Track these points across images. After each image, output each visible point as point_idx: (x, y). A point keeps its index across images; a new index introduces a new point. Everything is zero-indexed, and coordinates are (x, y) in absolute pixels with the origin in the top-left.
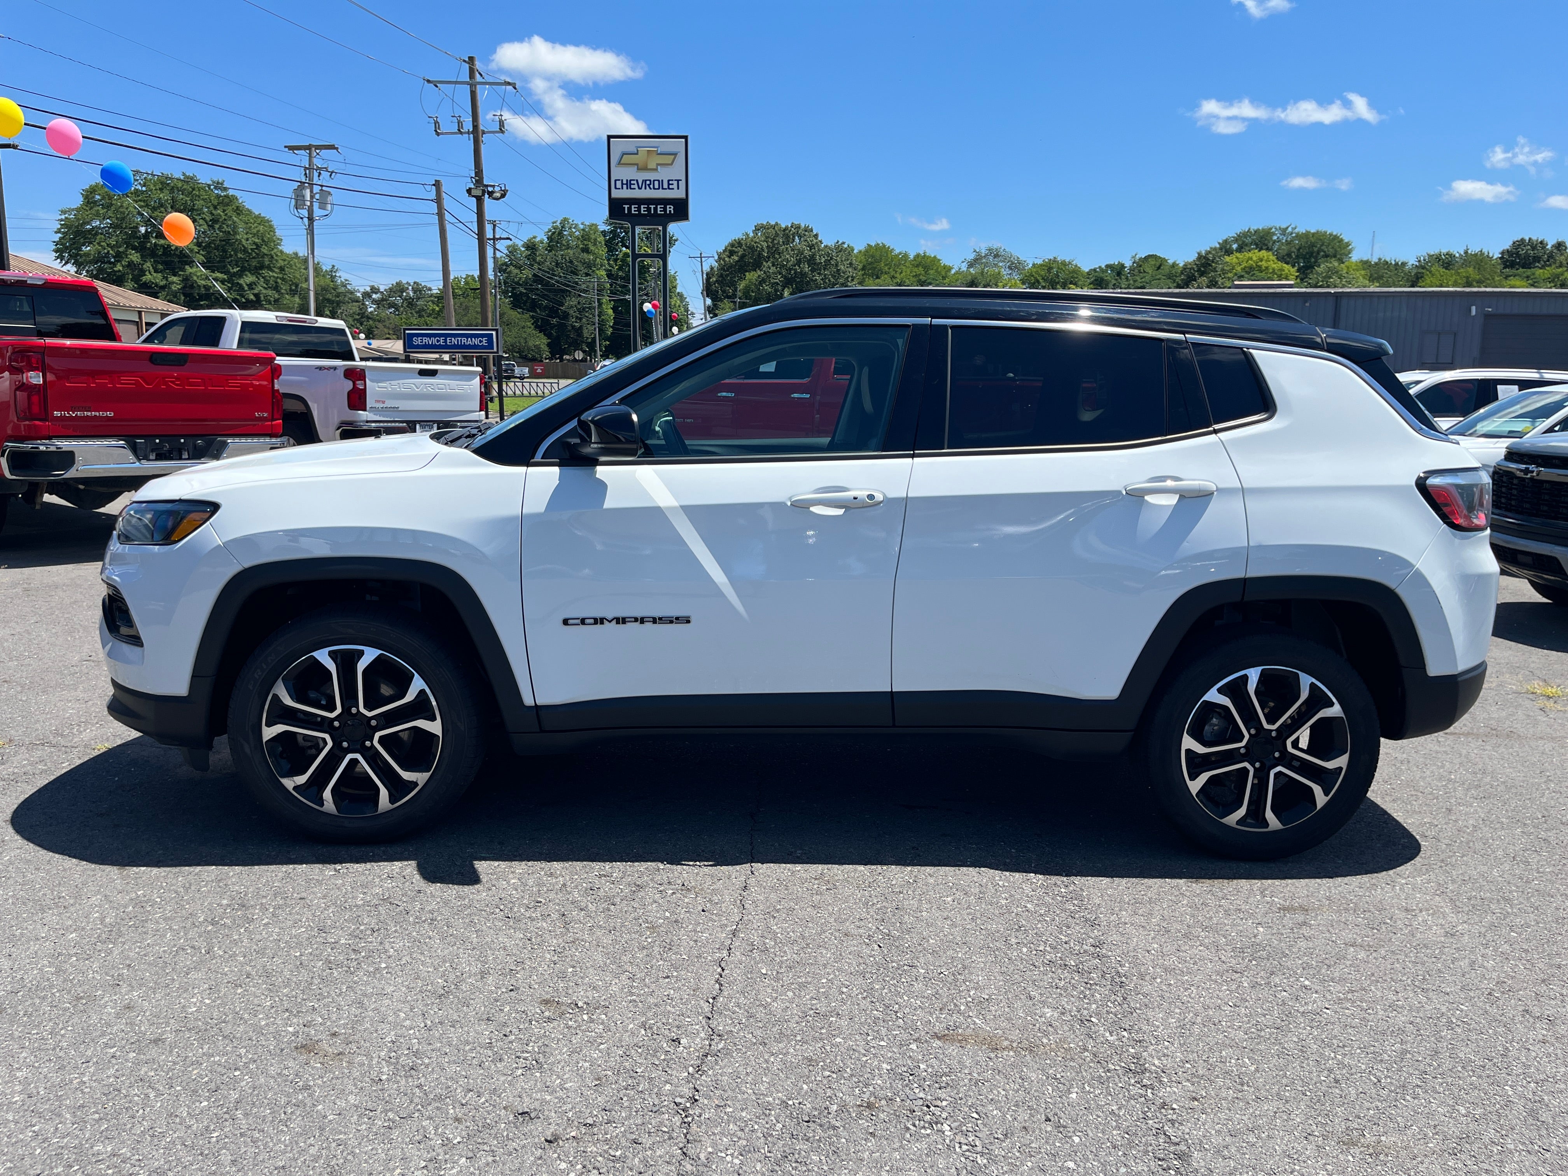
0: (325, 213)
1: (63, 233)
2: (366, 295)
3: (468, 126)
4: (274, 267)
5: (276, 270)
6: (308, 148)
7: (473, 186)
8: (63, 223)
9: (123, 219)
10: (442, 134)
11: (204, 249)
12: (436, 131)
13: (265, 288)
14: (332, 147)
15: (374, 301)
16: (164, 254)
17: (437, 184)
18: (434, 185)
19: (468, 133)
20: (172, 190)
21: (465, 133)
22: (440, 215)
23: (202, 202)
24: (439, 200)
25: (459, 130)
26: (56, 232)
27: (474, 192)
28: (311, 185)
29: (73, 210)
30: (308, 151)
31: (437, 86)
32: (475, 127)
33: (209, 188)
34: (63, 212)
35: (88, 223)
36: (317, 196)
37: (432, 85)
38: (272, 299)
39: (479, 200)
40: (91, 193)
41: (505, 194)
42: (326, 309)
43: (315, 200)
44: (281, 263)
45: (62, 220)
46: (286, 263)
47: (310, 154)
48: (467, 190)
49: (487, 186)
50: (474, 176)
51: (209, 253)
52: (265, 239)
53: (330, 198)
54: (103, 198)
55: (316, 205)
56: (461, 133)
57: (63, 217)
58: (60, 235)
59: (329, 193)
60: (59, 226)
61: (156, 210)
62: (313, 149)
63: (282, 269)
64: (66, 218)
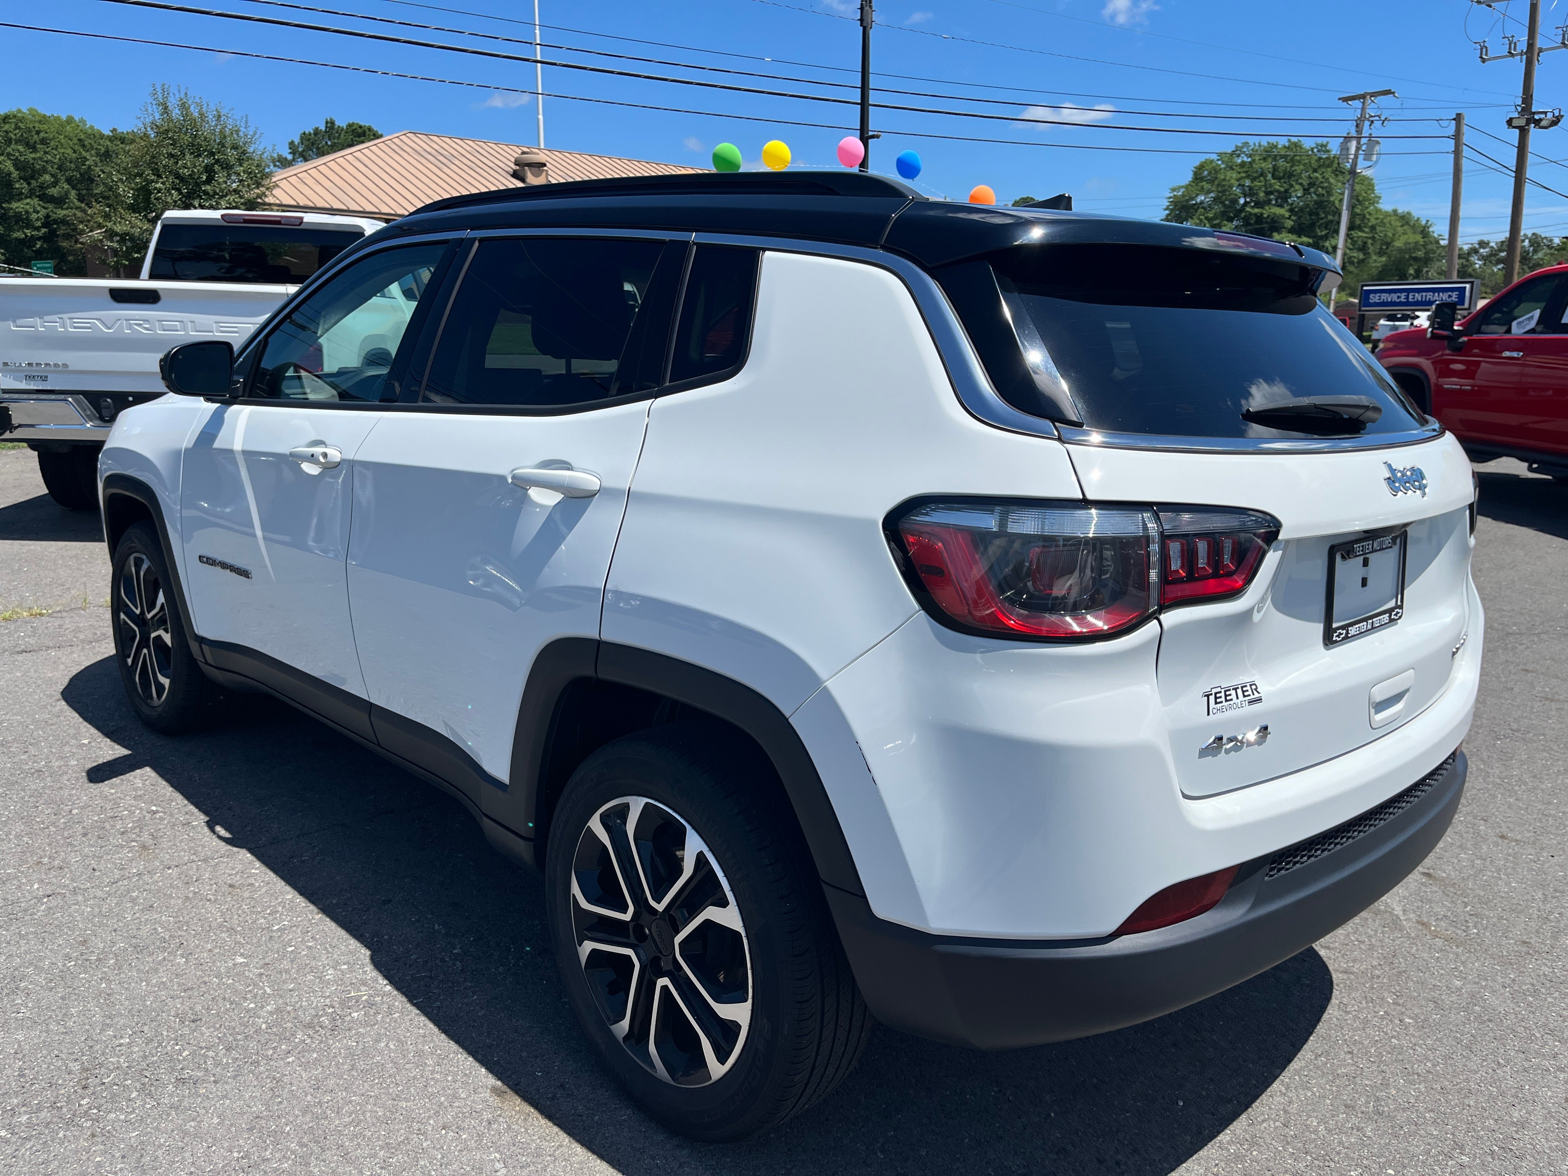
0: (1369, 164)
1: (1171, 209)
2: (1475, 251)
3: (1523, 46)
4: (1365, 227)
5: (1367, 230)
6: (1363, 97)
7: (1516, 115)
8: (1172, 200)
9: (1224, 192)
10: (1489, 59)
11: (1296, 214)
12: (1481, 57)
13: (1350, 249)
14: (1388, 92)
15: (1483, 258)
16: (1256, 223)
17: (1458, 118)
18: (1454, 119)
19: (1521, 54)
20: (1275, 158)
21: (1517, 55)
22: (1457, 153)
23: (1302, 167)
24: (1457, 137)
25: (1510, 52)
26: (1165, 210)
27: (1515, 123)
28: (1359, 139)
29: (1182, 187)
30: (1362, 100)
31: (1490, 6)
32: (1531, 45)
33: (1313, 152)
34: (1173, 190)
35: (1193, 199)
36: (1364, 148)
37: (1484, 5)
38: (1356, 260)
39: (1523, 132)
40: (1200, 169)
41: (1559, 121)
42: (1411, 268)
43: (1361, 152)
44: (1373, 222)
45: (1170, 198)
46: (1378, 221)
47: (1363, 103)
48: (1507, 122)
49: (1534, 113)
50: (1520, 103)
51: (1300, 218)
52: (1361, 198)
53: (1377, 148)
54: (1210, 173)
55: (1361, 158)
56: (1512, 55)
57: (1172, 195)
58: (1167, 212)
59: (1378, 143)
60: (1168, 204)
61: (1255, 180)
62: (1368, 97)
63: (1373, 228)
64: (1174, 195)
